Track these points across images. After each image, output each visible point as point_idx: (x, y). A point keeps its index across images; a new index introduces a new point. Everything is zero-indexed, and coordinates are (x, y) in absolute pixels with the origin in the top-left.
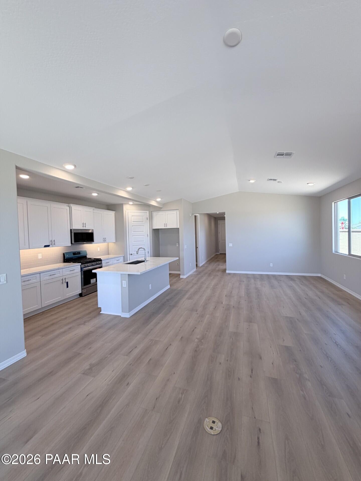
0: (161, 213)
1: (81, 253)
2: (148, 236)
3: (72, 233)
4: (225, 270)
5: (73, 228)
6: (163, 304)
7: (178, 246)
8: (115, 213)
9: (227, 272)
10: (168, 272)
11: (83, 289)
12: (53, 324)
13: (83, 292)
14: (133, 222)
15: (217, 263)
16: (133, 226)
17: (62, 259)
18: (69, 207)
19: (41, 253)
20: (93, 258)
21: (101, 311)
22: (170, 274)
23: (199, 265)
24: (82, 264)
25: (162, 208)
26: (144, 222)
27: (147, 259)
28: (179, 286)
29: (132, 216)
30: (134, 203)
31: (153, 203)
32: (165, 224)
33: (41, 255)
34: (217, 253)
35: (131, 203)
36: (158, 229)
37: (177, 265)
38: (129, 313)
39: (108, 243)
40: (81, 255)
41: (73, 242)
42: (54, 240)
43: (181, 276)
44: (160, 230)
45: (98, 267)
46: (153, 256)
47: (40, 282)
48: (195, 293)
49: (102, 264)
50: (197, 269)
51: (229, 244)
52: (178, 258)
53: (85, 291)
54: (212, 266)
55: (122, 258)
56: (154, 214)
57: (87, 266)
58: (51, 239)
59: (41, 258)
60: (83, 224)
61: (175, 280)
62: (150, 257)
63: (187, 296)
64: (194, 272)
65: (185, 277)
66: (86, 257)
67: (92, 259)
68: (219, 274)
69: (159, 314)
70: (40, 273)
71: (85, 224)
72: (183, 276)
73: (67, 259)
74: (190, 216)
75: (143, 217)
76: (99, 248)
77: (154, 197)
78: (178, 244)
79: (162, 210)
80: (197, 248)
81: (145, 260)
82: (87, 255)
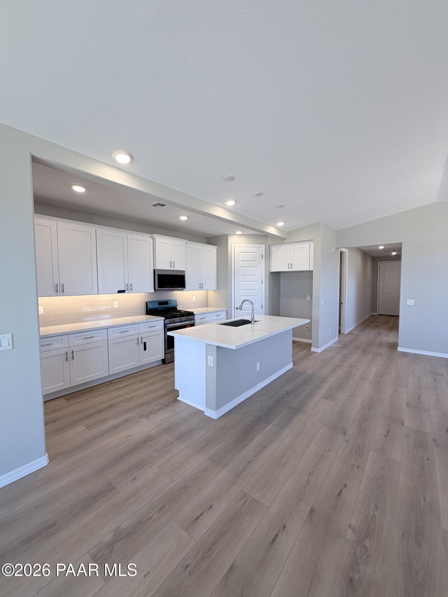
0: (283, 247)
1: (169, 303)
2: (262, 283)
3: (155, 275)
4: (394, 346)
5: (157, 268)
6: (279, 401)
7: (309, 299)
8: (217, 249)
9: (400, 349)
10: (291, 339)
11: (166, 354)
12: (111, 406)
13: (166, 357)
14: (241, 261)
15: (376, 331)
16: (240, 267)
17: (144, 310)
18: (153, 239)
19: (117, 301)
20: (185, 311)
21: (178, 396)
22: (294, 342)
23: (344, 332)
24: (165, 319)
25: (285, 239)
26: (257, 262)
27: (255, 319)
28: (309, 366)
29: (240, 252)
30: (243, 233)
31: (272, 230)
32: (290, 264)
33: (117, 304)
34: (373, 314)
35: (239, 233)
36: (279, 273)
37: (307, 329)
38: (216, 412)
39: (208, 290)
40: (169, 305)
41: (157, 288)
42: (132, 284)
43: (312, 348)
44: (281, 274)
45: (188, 324)
46: (269, 315)
47: (108, 340)
48: (340, 385)
49: (195, 320)
50: (340, 338)
51: (408, 300)
52: (309, 321)
53: (169, 357)
54: (368, 335)
55: (224, 313)
56: (274, 249)
57: (172, 322)
58: (127, 283)
59: (117, 307)
60: (171, 262)
61: (302, 353)
62: (265, 315)
63: (323, 391)
64: (335, 343)
65: (319, 350)
66: (176, 308)
67: (182, 312)
68: (383, 351)
69: (269, 424)
70: (107, 329)
71: (174, 263)
72: (317, 349)
73: (151, 311)
74: (334, 251)
75: (255, 253)
76: (195, 297)
77: (272, 221)
78: (309, 296)
79: (286, 242)
80: (342, 303)
81: (253, 320)
82: (177, 305)
